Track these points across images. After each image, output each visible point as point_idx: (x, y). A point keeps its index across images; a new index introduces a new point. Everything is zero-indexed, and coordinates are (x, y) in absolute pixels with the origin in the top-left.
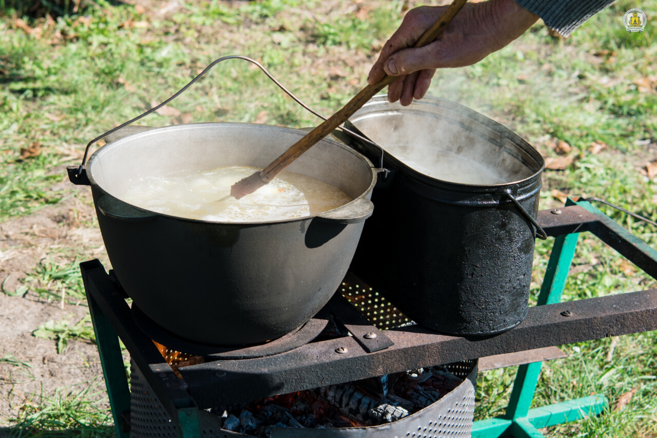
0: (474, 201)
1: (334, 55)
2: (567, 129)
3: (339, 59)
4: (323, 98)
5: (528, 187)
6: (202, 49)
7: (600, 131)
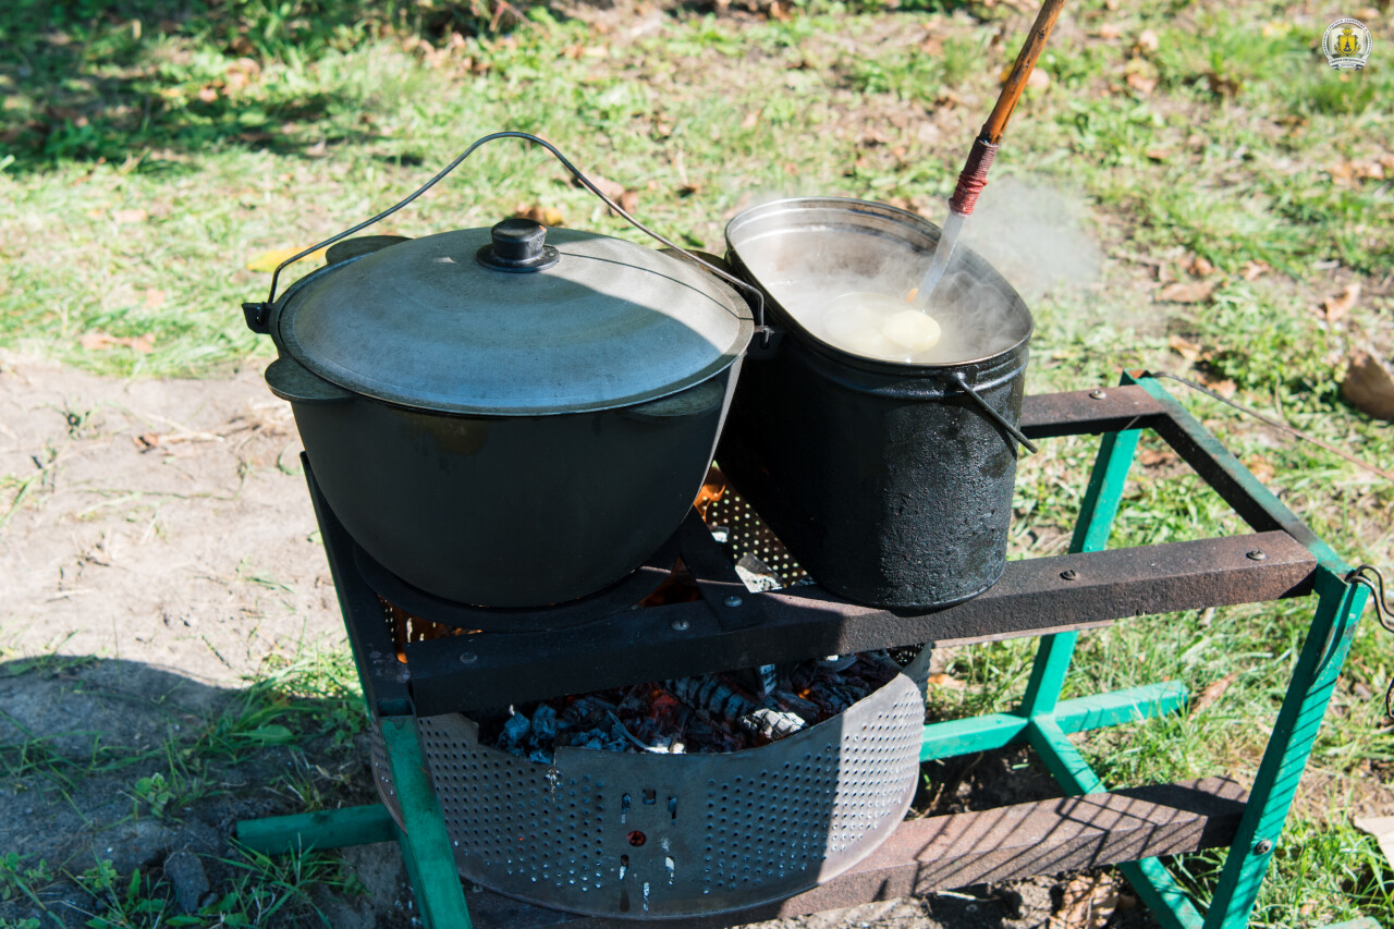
0: (901, 388)
1: (876, 108)
2: (1211, 238)
3: (883, 116)
4: (847, 175)
5: (996, 369)
6: (676, 93)
7: (1262, 244)
